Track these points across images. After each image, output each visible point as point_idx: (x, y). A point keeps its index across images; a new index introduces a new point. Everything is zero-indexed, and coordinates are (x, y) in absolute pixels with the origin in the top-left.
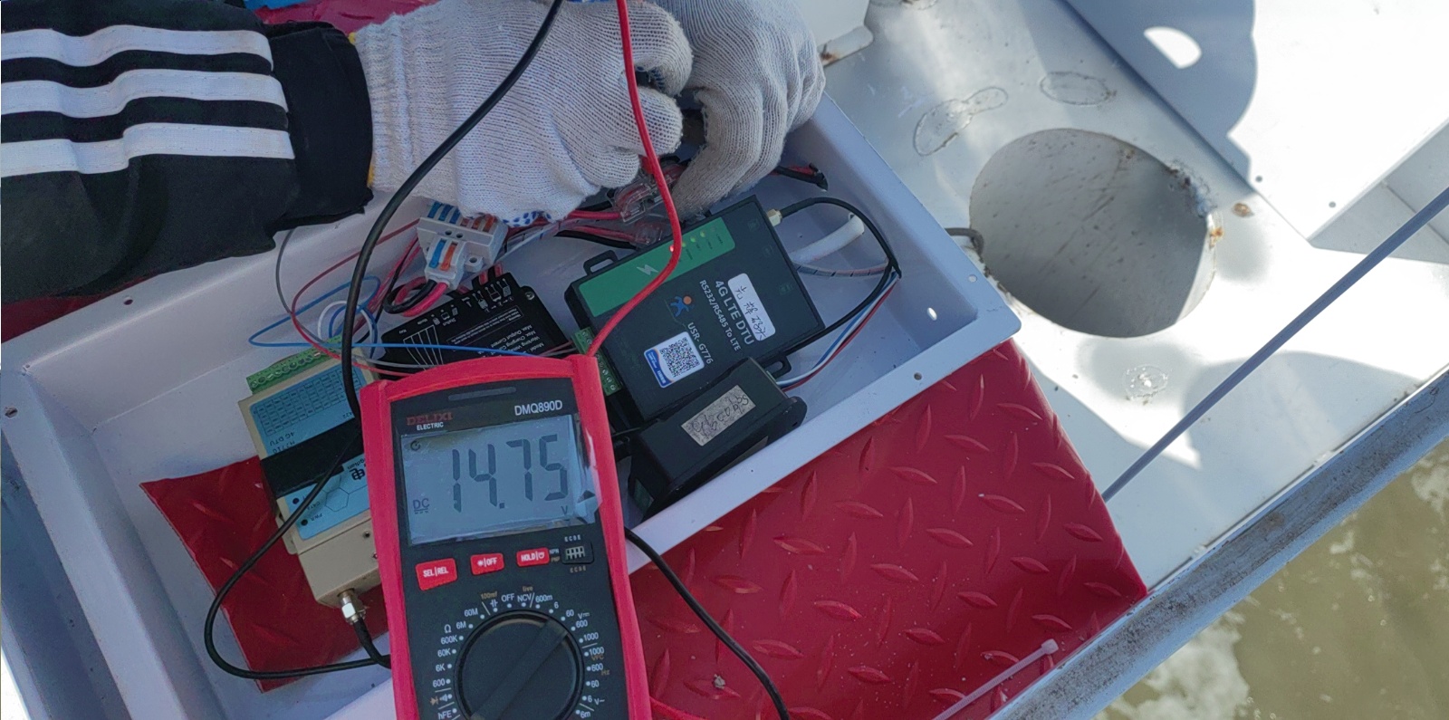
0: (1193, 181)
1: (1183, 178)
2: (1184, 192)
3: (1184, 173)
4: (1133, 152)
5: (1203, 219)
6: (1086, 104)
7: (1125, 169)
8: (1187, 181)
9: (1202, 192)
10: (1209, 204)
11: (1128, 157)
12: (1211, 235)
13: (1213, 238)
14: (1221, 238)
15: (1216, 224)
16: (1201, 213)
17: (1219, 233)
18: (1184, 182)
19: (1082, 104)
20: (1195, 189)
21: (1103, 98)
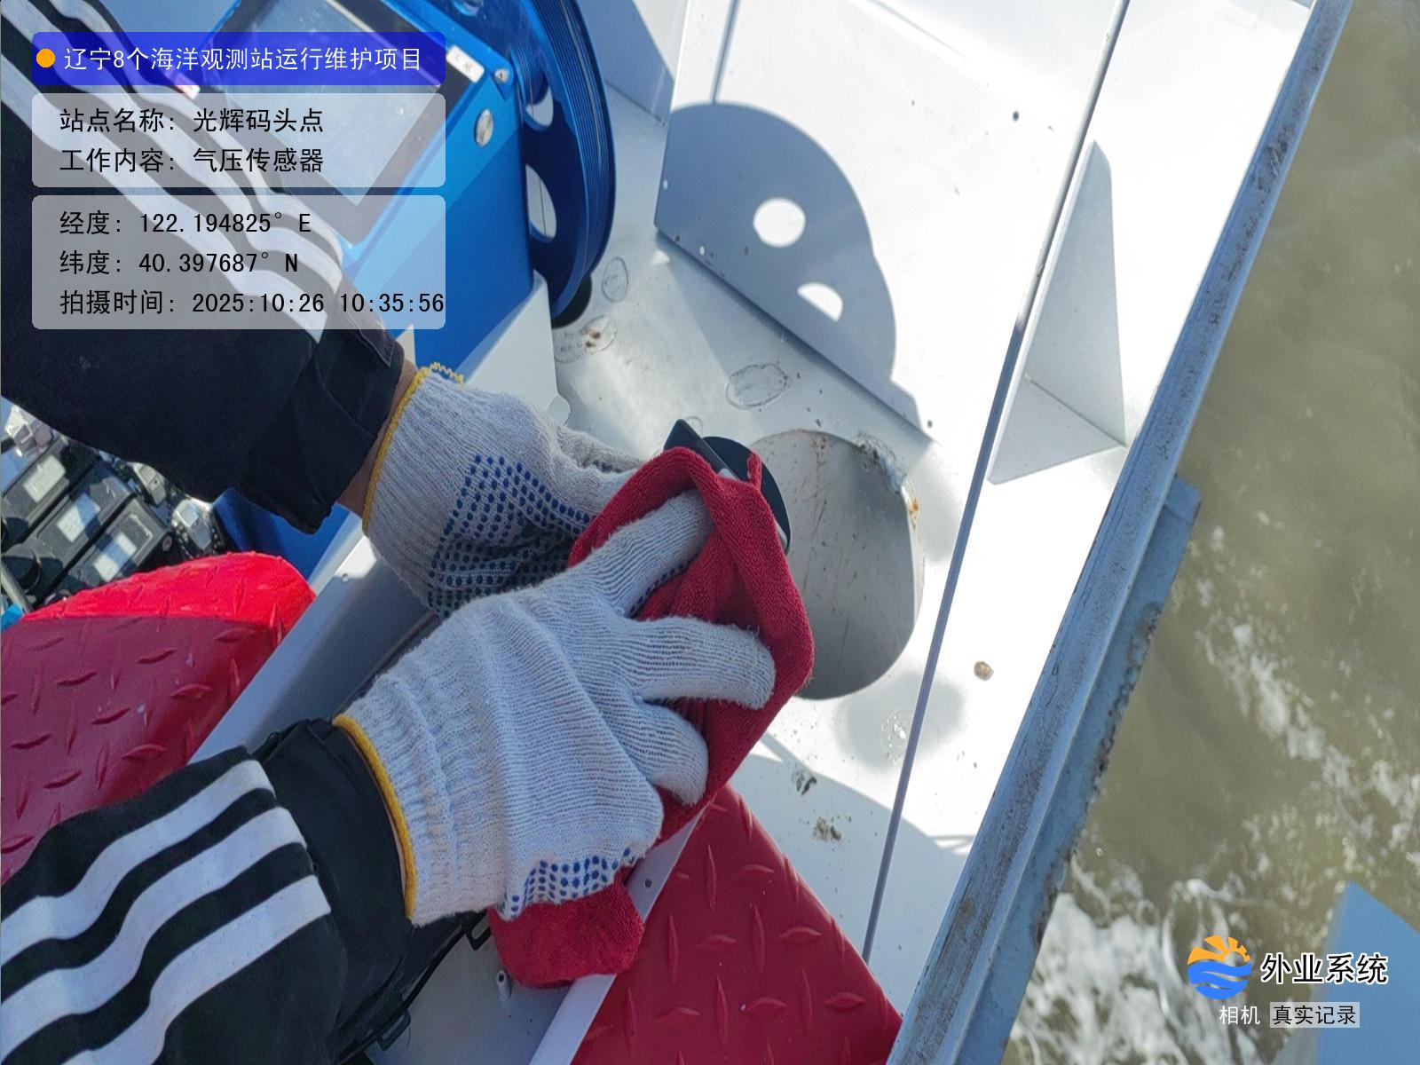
0: (880, 452)
1: (871, 452)
2: (877, 467)
3: (870, 446)
4: (824, 440)
5: (899, 493)
6: (770, 399)
7: (825, 463)
8: (875, 454)
9: (889, 461)
10: (899, 474)
11: (822, 447)
12: (911, 512)
13: (913, 515)
14: (919, 512)
15: (910, 496)
16: (896, 489)
17: (916, 507)
18: (872, 456)
19: (767, 401)
20: (884, 461)
21: (782, 386)
